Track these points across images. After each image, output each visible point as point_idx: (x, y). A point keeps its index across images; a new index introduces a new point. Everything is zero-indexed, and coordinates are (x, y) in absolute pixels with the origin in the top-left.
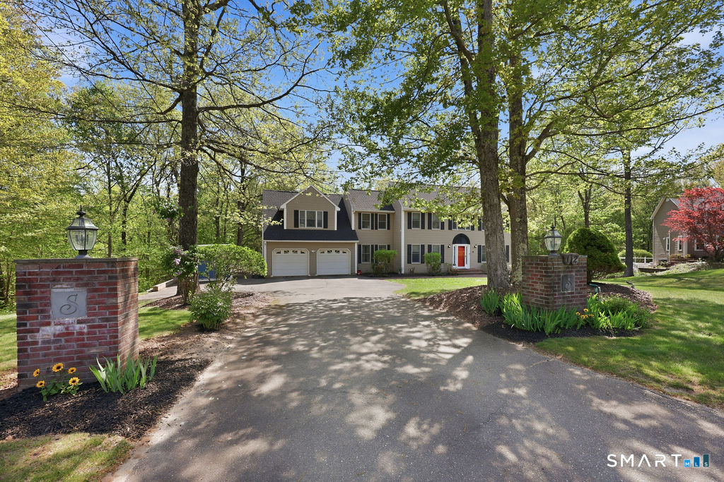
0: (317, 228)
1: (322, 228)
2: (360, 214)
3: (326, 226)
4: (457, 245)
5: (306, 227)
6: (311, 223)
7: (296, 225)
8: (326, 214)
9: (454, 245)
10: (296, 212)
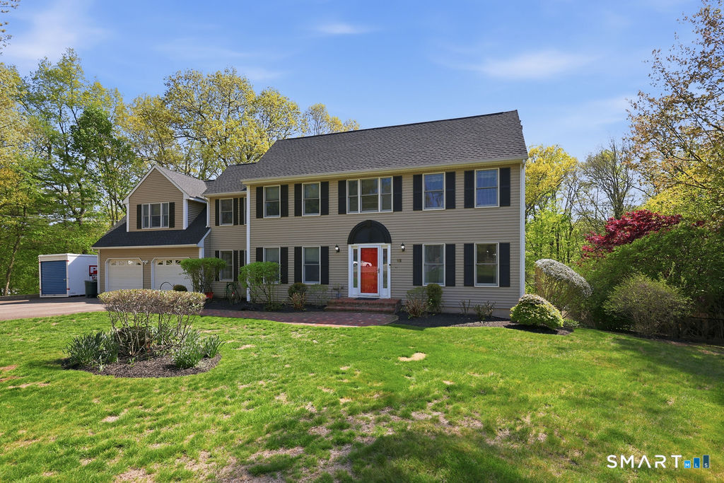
0: (161, 228)
1: (167, 228)
2: (217, 201)
3: (172, 225)
4: (359, 246)
5: (149, 229)
6: (156, 222)
7: (139, 226)
8: (172, 205)
9: (351, 248)
10: (139, 207)
